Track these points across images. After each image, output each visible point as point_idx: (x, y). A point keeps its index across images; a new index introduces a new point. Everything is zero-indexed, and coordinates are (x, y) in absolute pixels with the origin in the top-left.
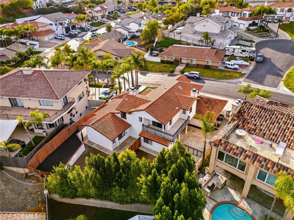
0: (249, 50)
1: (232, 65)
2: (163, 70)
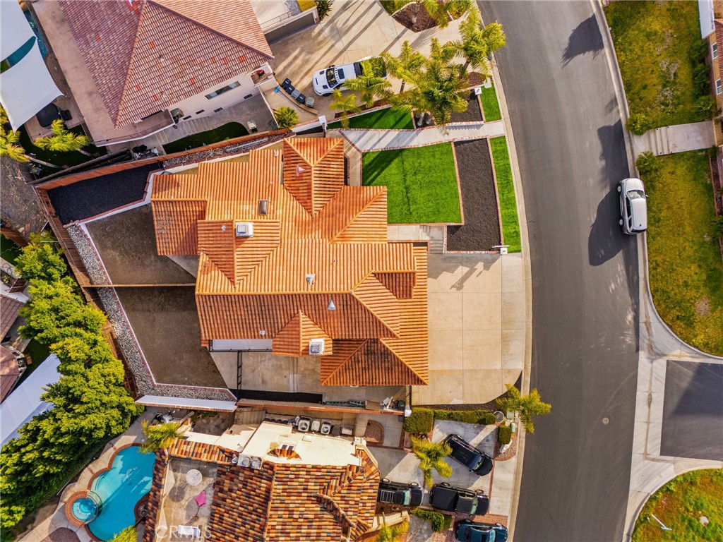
2: (645, 87)
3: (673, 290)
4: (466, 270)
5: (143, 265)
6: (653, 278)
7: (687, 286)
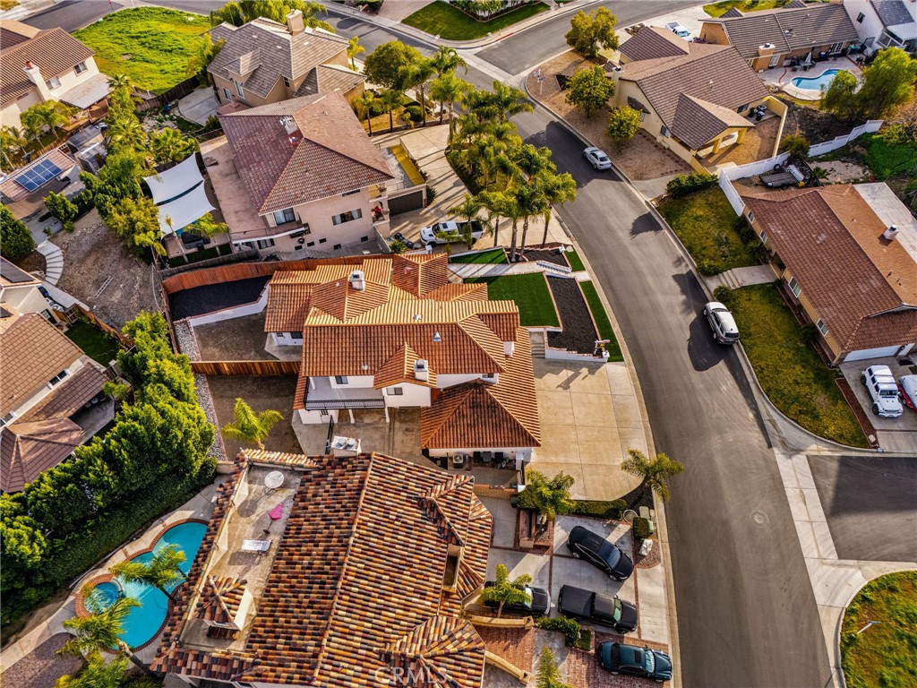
1: (877, 388)
2: (704, 248)
3: (785, 388)
4: (571, 373)
6: (762, 379)
7: (798, 384)
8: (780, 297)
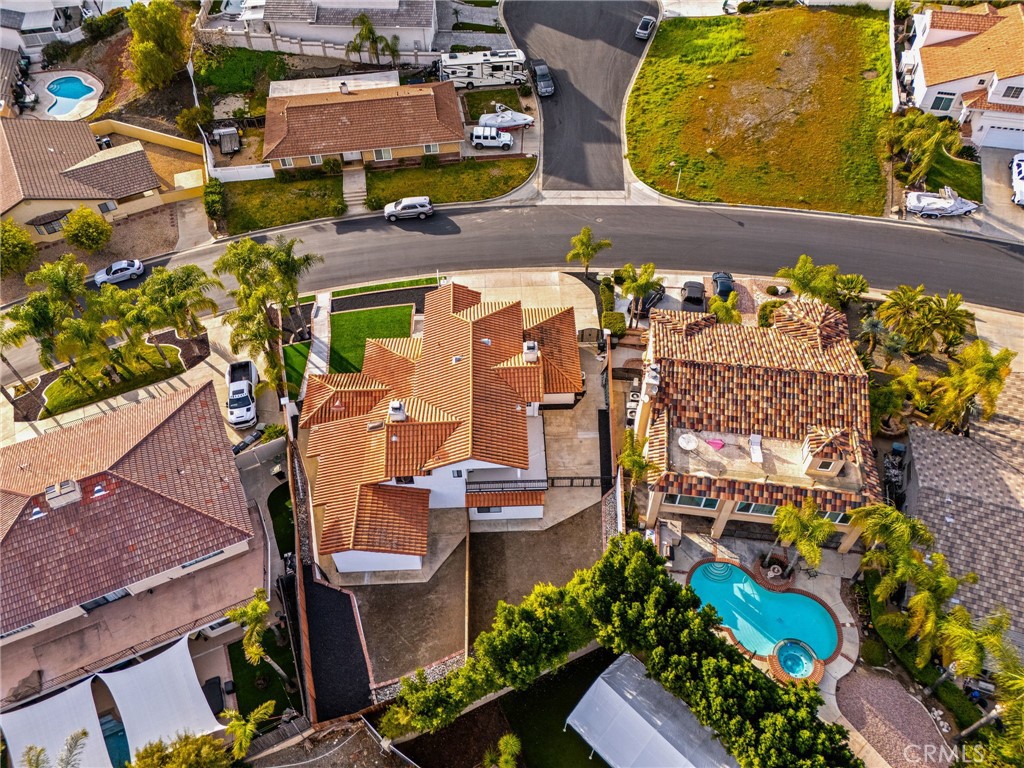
0: (510, 64)
1: (493, 138)
2: (307, 208)
3: (482, 187)
5: (441, 609)
6: (471, 199)
7: (478, 180)
8: (383, 172)
